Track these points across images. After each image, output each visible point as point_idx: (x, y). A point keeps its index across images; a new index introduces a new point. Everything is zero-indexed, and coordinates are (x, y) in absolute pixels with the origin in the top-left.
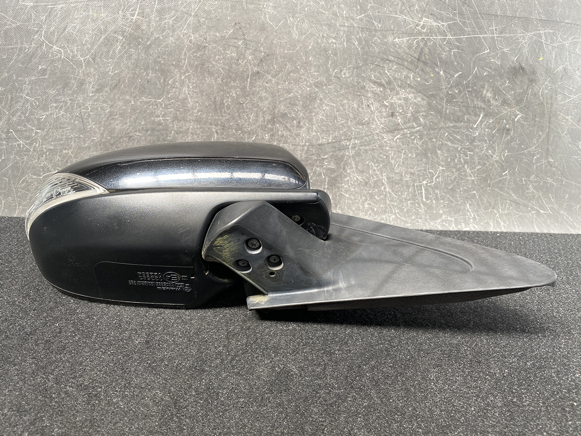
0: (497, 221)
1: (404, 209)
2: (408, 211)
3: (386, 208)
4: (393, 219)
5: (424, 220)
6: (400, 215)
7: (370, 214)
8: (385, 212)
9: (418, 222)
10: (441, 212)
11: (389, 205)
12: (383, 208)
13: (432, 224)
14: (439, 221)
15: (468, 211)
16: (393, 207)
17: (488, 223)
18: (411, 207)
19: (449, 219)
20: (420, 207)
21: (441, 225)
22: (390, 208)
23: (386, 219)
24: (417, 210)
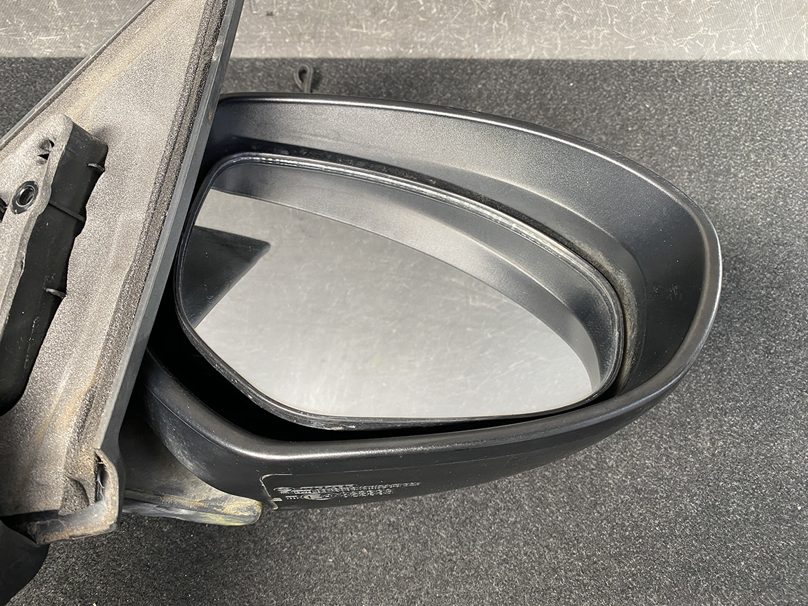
0: (799, 36)
1: (630, 16)
2: (635, 22)
3: (597, 14)
4: (604, 36)
5: (662, 37)
6: (620, 29)
7: (563, 28)
8: (593, 22)
9: (650, 40)
10: (700, 20)
11: (603, 9)
12: (590, 15)
13: (674, 45)
14: (690, 37)
15: (752, 18)
16: (610, 12)
17: (780, 40)
18: (645, 13)
19: (709, 33)
20: (661, 13)
21: (691, 45)
22: (605, 15)
23: (592, 37)
24: (656, 18)
